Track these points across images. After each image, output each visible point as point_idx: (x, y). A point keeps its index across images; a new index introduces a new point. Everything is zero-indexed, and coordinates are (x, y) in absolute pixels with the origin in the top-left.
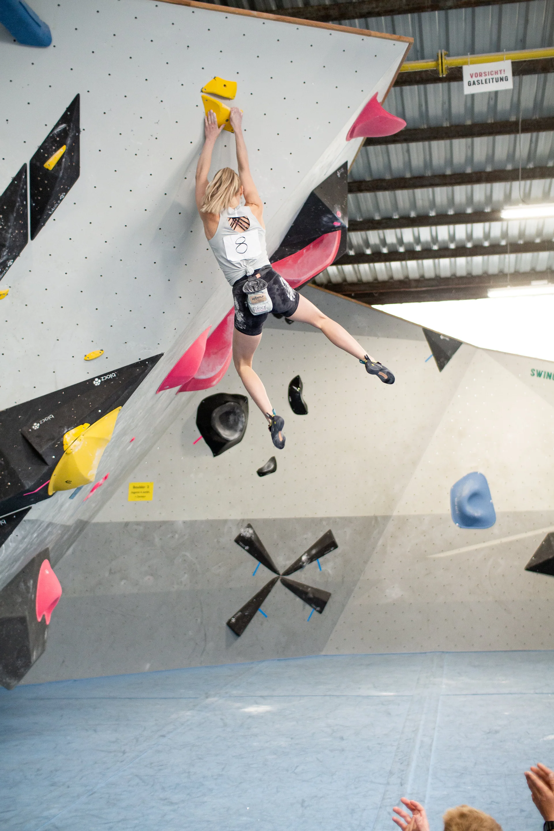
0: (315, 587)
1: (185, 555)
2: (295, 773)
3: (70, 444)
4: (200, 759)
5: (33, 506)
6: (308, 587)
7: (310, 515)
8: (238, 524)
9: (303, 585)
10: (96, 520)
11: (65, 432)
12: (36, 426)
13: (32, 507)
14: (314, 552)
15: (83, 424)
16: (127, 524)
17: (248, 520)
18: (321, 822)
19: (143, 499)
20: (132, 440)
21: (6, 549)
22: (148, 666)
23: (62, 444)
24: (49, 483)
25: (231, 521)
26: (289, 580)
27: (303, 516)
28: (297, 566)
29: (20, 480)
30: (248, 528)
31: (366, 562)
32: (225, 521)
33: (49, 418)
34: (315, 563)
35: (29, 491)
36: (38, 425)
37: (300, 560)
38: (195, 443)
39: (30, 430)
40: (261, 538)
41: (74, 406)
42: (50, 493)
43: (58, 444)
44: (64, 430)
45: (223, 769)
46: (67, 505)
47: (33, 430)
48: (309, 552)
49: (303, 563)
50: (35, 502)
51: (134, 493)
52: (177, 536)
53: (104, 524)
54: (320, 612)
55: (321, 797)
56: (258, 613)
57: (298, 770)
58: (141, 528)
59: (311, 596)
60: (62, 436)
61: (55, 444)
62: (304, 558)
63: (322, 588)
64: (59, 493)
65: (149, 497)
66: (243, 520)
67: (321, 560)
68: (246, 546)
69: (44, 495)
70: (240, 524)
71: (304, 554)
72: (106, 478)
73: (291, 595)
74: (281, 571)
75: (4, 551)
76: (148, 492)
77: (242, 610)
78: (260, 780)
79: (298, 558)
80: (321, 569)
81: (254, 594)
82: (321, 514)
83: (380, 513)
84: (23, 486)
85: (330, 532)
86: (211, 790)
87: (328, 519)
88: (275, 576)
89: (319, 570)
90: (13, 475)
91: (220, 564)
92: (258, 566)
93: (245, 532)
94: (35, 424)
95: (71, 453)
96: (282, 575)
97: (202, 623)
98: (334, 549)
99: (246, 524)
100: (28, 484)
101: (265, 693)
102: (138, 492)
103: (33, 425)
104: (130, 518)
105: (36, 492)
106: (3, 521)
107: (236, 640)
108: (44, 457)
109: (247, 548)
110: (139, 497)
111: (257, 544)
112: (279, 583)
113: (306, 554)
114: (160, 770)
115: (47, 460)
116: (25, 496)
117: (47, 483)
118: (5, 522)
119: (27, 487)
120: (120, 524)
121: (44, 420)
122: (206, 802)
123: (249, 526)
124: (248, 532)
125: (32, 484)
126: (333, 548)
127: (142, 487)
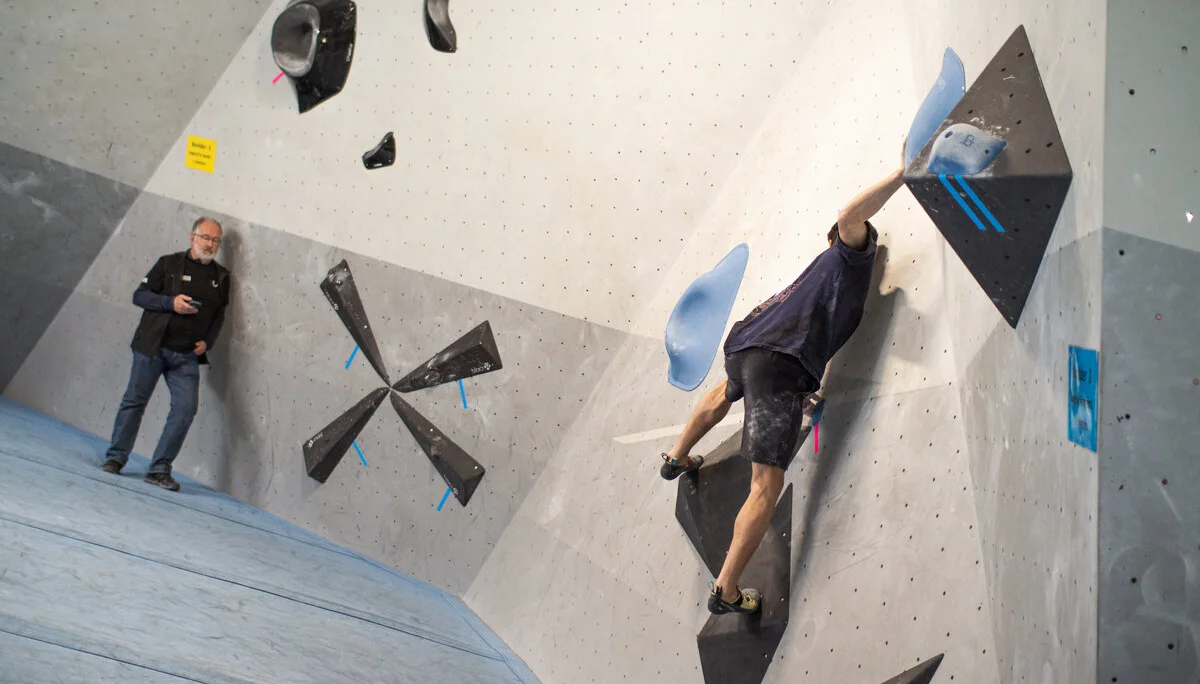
0: (453, 440)
1: (251, 289)
7: (451, 276)
8: (328, 256)
9: (427, 426)
16: (181, 206)
17: (344, 251)
19: (203, 168)
25: (317, 243)
27: (438, 275)
28: (421, 380)
30: (340, 270)
32: (309, 243)
37: (425, 366)
38: (275, 81)
40: (362, 295)
48: (440, 355)
49: (431, 376)
51: (192, 154)
53: (156, 197)
54: (464, 502)
56: (352, 450)
62: (430, 364)
63: (467, 448)
65: (210, 166)
66: (336, 250)
67: (466, 381)
68: (335, 303)
70: (331, 257)
71: (433, 358)
73: (410, 437)
74: (394, 380)
76: (208, 157)
77: (325, 431)
79: (422, 362)
80: (465, 406)
81: (346, 408)
82: (471, 281)
83: (598, 318)
85: (487, 324)
87: (483, 294)
88: (381, 383)
89: (462, 404)
91: (296, 325)
92: (354, 353)
96: (394, 387)
97: (268, 427)
98: (492, 370)
99: (339, 260)
102: (197, 154)
104: (186, 196)
107: (316, 487)
109: (337, 307)
110: (199, 162)
111: (348, 304)
112: (387, 403)
113: (436, 358)
120: (171, 201)
123: (345, 265)
124: (341, 274)
126: (487, 366)
127: (202, 147)
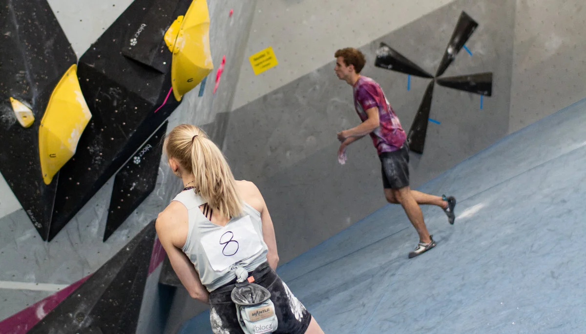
0: (473, 73)
2: (534, 252)
3: (174, 43)
4: (436, 279)
5: (169, 119)
6: (466, 77)
7: (437, 6)
8: (371, 49)
9: (461, 78)
10: (234, 108)
11: (163, 34)
12: (134, 42)
13: (169, 121)
14: (457, 40)
15: (176, 18)
16: (265, 98)
17: (378, 39)
18: (578, 284)
19: (269, 67)
20: (231, 13)
21: (164, 171)
22: (349, 220)
23: (166, 48)
24: (172, 90)
25: (363, 47)
26: (445, 79)
27: (430, 11)
28: (447, 61)
29: (144, 100)
30: (382, 49)
31: (512, 26)
33: (142, 28)
34: (463, 51)
35: (157, 106)
36: (135, 39)
37: (447, 54)
39: (130, 48)
40: (399, 51)
41: (159, 5)
42: (179, 99)
43: (163, 49)
44: (161, 34)
45: (463, 279)
46: (200, 104)
47: (132, 47)
48: (452, 43)
49: (451, 55)
50: (169, 114)
51: (258, 65)
52: (318, 87)
53: (243, 109)
54: (490, 94)
55: (568, 263)
56: (430, 123)
57: (534, 249)
58: (280, 95)
59: (473, 84)
60: (163, 39)
61: (159, 50)
62: (450, 51)
63: (480, 71)
64: (187, 95)
65: (274, 62)
66: (374, 42)
67: (467, 44)
68: (388, 64)
69: (174, 104)
70: (373, 47)
71: (448, 47)
72: (224, 61)
73: (454, 91)
74: (434, 74)
75: (163, 174)
76: (270, 58)
77: (414, 127)
78: (503, 272)
79: (444, 53)
80: (471, 54)
81: (417, 107)
84: (149, 104)
85: (463, 13)
86: (460, 302)
88: (429, 81)
89: (470, 56)
90: (136, 98)
92: (409, 79)
93: (381, 52)
94: (132, 40)
95: (179, 51)
96: (436, 77)
98: (475, 29)
99: (378, 44)
100: (154, 100)
101: (470, 194)
102: (261, 63)
103: (130, 42)
104: (265, 90)
105: (165, 104)
106: (148, 146)
107: (420, 158)
108: (155, 67)
109: (390, 66)
110: (264, 66)
111: (398, 58)
112: (437, 86)
113: (450, 46)
114: (404, 305)
115: (160, 69)
116: (156, 113)
117: (170, 91)
118: (150, 146)
119: (154, 104)
120: (258, 100)
121: (139, 32)
122: (461, 314)
123: (383, 45)
124: (384, 51)
125: (157, 98)
126: (473, 29)
127: (263, 56)
